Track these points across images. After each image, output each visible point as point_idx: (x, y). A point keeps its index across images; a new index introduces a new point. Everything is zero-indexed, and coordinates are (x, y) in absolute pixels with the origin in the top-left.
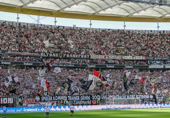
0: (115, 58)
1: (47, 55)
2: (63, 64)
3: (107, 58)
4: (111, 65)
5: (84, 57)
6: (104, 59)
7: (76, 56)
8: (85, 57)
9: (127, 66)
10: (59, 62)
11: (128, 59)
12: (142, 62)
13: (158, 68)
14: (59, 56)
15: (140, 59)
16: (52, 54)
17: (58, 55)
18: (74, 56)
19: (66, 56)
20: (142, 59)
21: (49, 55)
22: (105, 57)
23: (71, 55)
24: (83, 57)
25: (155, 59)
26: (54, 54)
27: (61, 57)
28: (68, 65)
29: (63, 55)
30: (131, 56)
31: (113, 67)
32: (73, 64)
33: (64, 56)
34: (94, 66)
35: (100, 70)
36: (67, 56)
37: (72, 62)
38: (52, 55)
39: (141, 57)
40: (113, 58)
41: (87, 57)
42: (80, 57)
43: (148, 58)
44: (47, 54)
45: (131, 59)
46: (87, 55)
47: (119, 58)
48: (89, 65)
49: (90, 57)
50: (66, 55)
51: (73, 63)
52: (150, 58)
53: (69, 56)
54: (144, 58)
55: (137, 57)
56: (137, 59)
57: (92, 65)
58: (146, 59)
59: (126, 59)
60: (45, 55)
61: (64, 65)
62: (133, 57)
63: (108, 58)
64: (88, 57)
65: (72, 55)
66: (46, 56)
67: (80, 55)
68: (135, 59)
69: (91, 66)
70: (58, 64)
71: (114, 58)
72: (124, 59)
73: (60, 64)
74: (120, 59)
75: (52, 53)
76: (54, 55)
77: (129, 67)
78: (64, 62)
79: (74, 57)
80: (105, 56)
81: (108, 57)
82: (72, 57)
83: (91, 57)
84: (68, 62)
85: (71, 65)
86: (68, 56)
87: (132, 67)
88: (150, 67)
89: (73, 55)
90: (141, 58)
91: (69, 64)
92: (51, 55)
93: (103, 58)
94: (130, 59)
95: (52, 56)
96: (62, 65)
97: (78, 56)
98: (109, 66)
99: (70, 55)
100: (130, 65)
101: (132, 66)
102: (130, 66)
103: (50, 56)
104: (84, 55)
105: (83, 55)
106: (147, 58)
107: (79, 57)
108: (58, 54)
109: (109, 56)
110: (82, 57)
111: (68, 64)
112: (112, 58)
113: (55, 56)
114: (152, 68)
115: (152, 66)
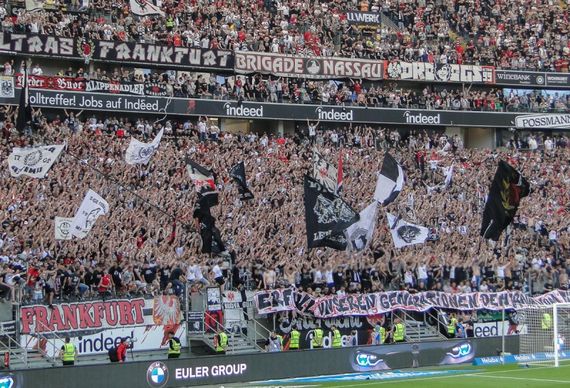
0: (354, 71)
1: (18, 47)
2: (105, 99)
3: (314, 69)
4: (341, 110)
5: (202, 60)
6: (299, 73)
7: (166, 58)
8: (210, 60)
9: (412, 113)
10: (84, 88)
11: (415, 78)
12: (478, 96)
13: (557, 126)
14: (75, 53)
15: (469, 79)
16: (44, 39)
17: (75, 47)
18: (154, 54)
19: (112, 53)
20: (478, 78)
21: (25, 45)
22: (306, 64)
23: (138, 47)
24: (198, 62)
25: (540, 80)
26: (51, 40)
27: (87, 58)
28: (127, 105)
29: (98, 49)
30: (429, 65)
31: (348, 117)
32: (152, 101)
33: (103, 54)
34: (258, 113)
35: (281, 130)
36: (120, 56)
37: (151, 89)
38: (43, 47)
39: (477, 68)
40: (342, 68)
41: (218, 59)
42: (186, 58)
43: (506, 77)
44: (14, 37)
45: (430, 77)
46: (220, 53)
47: (370, 69)
48: (232, 105)
49: (232, 61)
50: (111, 45)
51: (155, 95)
52: (516, 77)
53: (131, 54)
54: (489, 77)
55: (455, 67)
56: (455, 78)
57: (245, 105)
58: (498, 80)
59: (404, 76)
60: (8, 46)
61: (110, 104)
62: (439, 66)
63: (321, 72)
64: (223, 63)
65: (142, 50)
66: (12, 48)
67: (185, 51)
68: (445, 79)
69: (243, 112)
70: (79, 98)
71: (350, 73)
72: (394, 76)
73: (88, 97)
74: (379, 75)
75: (39, 34)
76: (52, 45)
77: (421, 120)
78: (106, 86)
79: (155, 59)
80: (305, 60)
81: (320, 63)
82: (142, 58)
83: (239, 66)
84: (128, 88)
85: (141, 106)
86: (123, 53)
87: (436, 120)
88: (520, 122)
89: (151, 49)
90: (476, 74)
91: (134, 100)
92: (35, 46)
93: (293, 71)
94: (422, 78)
95: (43, 52)
96: (100, 103)
97: (173, 57)
98: (327, 116)
99: (131, 46)
100: (429, 109)
101: (434, 114)
102: (428, 114)
103: (31, 49)
104: (204, 51)
105: (199, 52)
106: (500, 77)
107: (178, 59)
108: (71, 42)
109: (326, 63)
110: (195, 61)
111: (130, 99)
112: (337, 69)
113: (55, 51)
114: (527, 126)
115: (529, 118)
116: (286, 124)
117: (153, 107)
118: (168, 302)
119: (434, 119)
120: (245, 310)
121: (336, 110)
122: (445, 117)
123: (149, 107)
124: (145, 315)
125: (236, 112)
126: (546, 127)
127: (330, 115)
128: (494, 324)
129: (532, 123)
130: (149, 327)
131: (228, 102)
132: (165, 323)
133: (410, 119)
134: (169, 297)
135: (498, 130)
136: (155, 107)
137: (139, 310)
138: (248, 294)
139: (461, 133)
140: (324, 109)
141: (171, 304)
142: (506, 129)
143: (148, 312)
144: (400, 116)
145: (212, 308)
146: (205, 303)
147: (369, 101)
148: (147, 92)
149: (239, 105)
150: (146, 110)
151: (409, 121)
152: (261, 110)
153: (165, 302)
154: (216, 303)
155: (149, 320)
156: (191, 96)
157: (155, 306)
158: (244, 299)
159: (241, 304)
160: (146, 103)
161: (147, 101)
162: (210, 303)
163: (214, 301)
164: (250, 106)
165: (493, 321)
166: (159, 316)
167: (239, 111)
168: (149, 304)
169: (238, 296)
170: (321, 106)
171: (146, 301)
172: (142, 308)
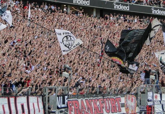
4: (124, 5)
118: (131, 99)
119: (164, 12)
120: (162, 105)
124: (122, 107)
125: (77, 2)
127: (119, 7)
137: (119, 104)
145: (149, 104)
146: (146, 100)
152: (89, 2)
154: (151, 101)
155: (123, 110)
158: (161, 99)
162: (149, 101)
163: (150, 99)
168: (123, 100)
170: (115, 2)
171: (121, 98)
172: (120, 103)
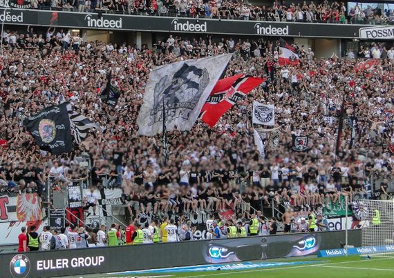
4: (195, 22)
9: (262, 25)
31: (202, 28)
32: (17, 13)
34: (117, 25)
35: (139, 42)
48: (93, 17)
51: (20, 8)
57: (105, 18)
69: (103, 23)
77: (272, 31)
87: (284, 32)
88: (363, 34)
98: (183, 27)
100: (278, 21)
101: (283, 26)
102: (277, 26)
114: (370, 37)
115: (371, 30)
116: (144, 35)
117: (18, 19)
118: (31, 199)
119: (283, 30)
120: (104, 207)
121: (191, 22)
122: (294, 29)
123: (14, 18)
124: (9, 211)
125: (97, 23)
126: (388, 38)
127: (186, 27)
128: (339, 220)
129: (374, 34)
130: (12, 223)
131: (89, 14)
132: (28, 219)
133: (260, 31)
134: (32, 195)
135: (343, 41)
136: (20, 19)
137: (3, 207)
138: (107, 192)
139: (309, 43)
140: (179, 21)
141: (34, 202)
142: (351, 40)
143: (12, 209)
144: (252, 27)
145: (73, 205)
146: (66, 201)
147: (221, 13)
148: (12, 4)
149: (99, 17)
150: (12, 22)
151: (259, 32)
152: (120, 22)
153: (28, 199)
154: (77, 200)
155: (13, 216)
156: (53, 9)
157: (19, 203)
158: (103, 196)
159: (100, 202)
160: (11, 14)
161: (13, 13)
162: (72, 200)
163: (75, 198)
164: (109, 18)
165: (337, 217)
166: (22, 213)
167: (100, 23)
168: (13, 201)
169: (97, 194)
170: (176, 18)
171: (9, 198)
172: (6, 205)
